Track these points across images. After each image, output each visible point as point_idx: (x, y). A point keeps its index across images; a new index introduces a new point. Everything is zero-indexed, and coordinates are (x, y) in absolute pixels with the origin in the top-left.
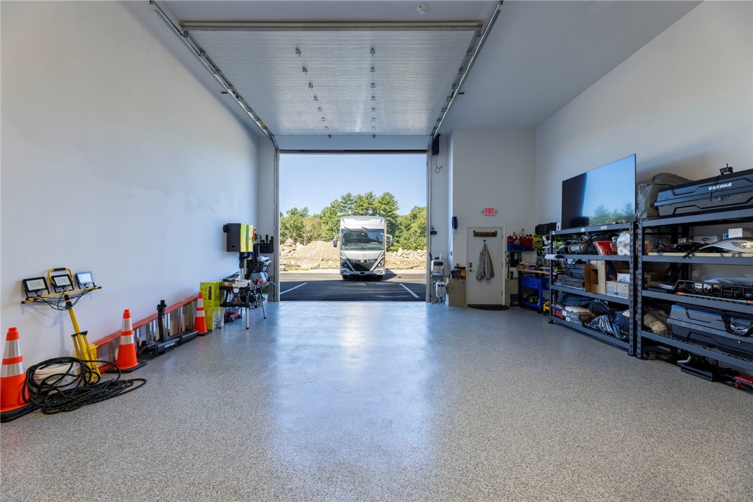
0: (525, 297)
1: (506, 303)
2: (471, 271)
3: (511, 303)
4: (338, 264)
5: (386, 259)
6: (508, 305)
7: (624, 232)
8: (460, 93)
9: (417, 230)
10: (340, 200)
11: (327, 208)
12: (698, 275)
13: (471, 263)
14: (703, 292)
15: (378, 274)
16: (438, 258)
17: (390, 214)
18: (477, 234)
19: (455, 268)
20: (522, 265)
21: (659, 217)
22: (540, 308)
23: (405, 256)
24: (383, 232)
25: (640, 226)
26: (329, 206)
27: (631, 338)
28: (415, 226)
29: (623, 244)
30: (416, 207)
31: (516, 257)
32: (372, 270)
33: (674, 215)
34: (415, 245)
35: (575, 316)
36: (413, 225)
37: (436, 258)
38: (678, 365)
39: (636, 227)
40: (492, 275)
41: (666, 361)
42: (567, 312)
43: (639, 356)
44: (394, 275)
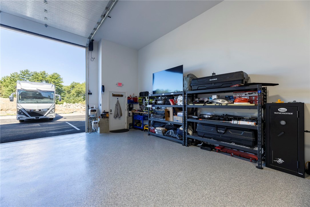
0: (135, 124)
1: (127, 128)
2: (111, 114)
3: (130, 127)
4: (16, 112)
5: (56, 108)
6: (128, 129)
7: (180, 96)
8: (109, 17)
9: (75, 93)
10: (19, 73)
11: (7, 77)
12: (199, 112)
13: (111, 110)
14: (208, 119)
15: (51, 117)
16: (93, 108)
17: (58, 84)
18: (114, 95)
19: (103, 112)
20: (134, 110)
21: (192, 90)
22: (142, 128)
23: (68, 106)
24: (54, 93)
25: (186, 93)
26: (10, 75)
27: (183, 138)
28: (73, 91)
29: (180, 101)
30: (73, 82)
31: (131, 106)
32: (45, 115)
33: (198, 90)
34: (73, 101)
35: (161, 132)
36: (72, 91)
37: (92, 108)
38: (198, 146)
39: (185, 94)
40: (121, 115)
41: (194, 145)
42: (157, 130)
43: (187, 145)
44: (61, 117)
